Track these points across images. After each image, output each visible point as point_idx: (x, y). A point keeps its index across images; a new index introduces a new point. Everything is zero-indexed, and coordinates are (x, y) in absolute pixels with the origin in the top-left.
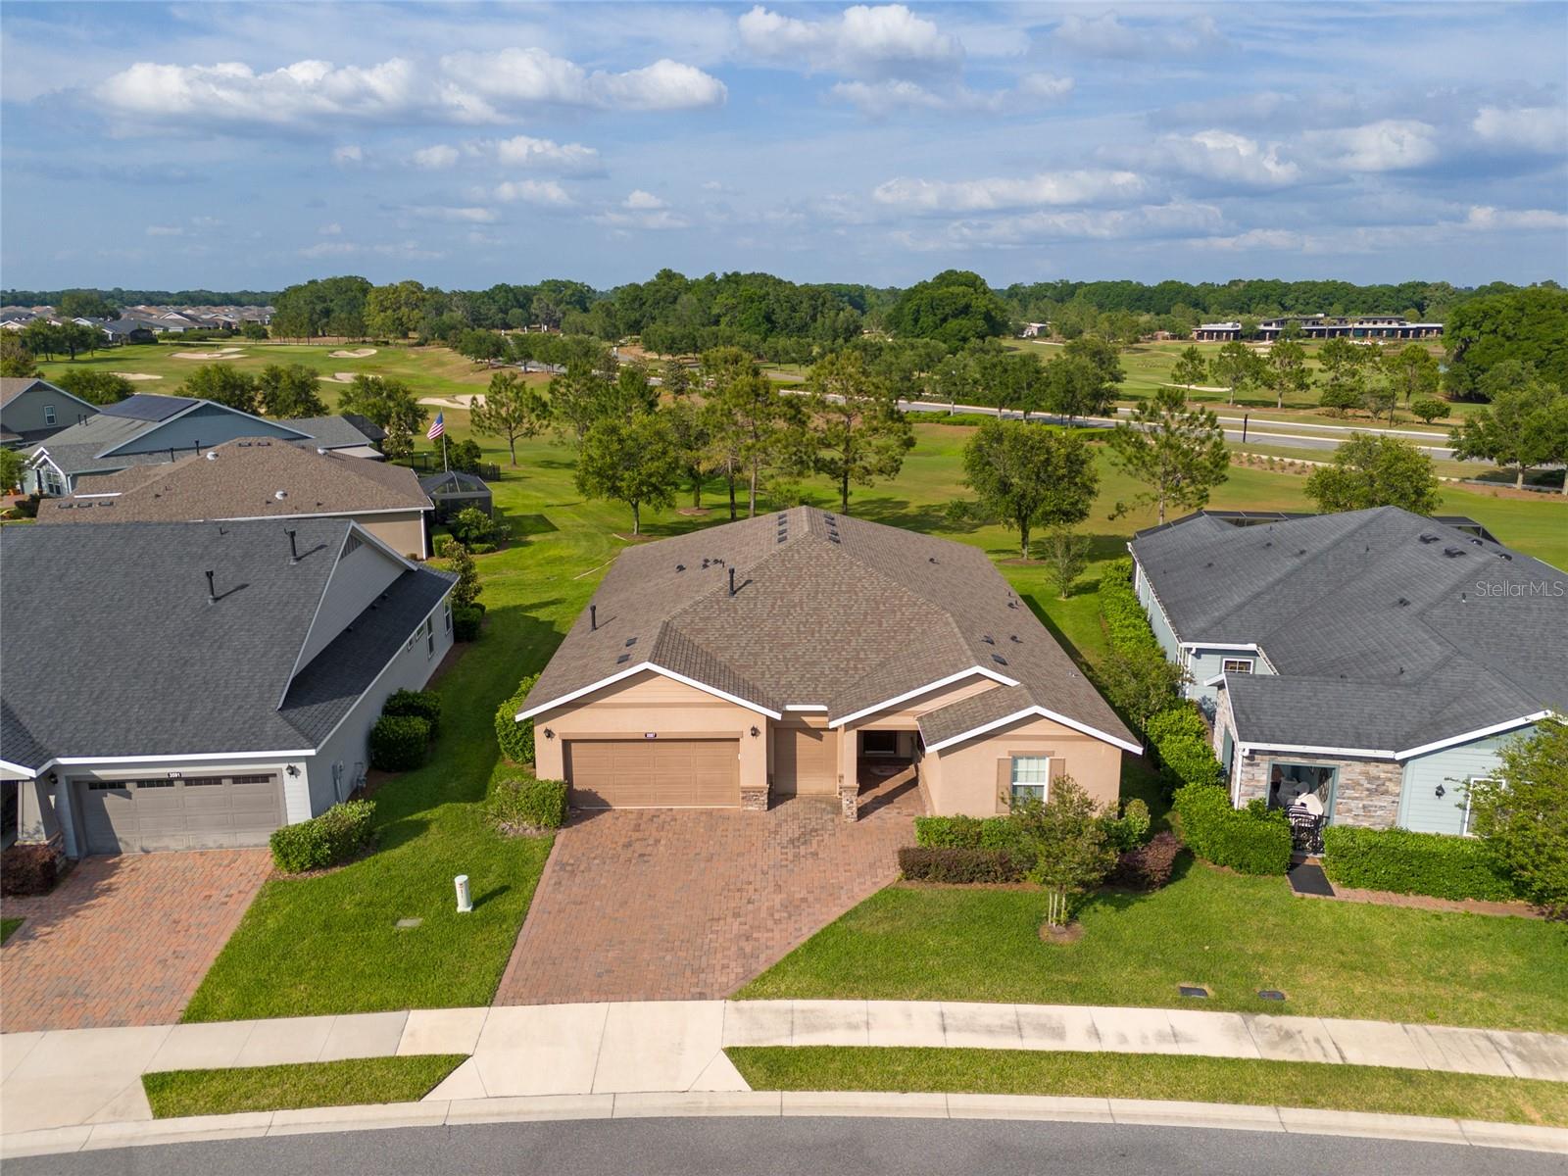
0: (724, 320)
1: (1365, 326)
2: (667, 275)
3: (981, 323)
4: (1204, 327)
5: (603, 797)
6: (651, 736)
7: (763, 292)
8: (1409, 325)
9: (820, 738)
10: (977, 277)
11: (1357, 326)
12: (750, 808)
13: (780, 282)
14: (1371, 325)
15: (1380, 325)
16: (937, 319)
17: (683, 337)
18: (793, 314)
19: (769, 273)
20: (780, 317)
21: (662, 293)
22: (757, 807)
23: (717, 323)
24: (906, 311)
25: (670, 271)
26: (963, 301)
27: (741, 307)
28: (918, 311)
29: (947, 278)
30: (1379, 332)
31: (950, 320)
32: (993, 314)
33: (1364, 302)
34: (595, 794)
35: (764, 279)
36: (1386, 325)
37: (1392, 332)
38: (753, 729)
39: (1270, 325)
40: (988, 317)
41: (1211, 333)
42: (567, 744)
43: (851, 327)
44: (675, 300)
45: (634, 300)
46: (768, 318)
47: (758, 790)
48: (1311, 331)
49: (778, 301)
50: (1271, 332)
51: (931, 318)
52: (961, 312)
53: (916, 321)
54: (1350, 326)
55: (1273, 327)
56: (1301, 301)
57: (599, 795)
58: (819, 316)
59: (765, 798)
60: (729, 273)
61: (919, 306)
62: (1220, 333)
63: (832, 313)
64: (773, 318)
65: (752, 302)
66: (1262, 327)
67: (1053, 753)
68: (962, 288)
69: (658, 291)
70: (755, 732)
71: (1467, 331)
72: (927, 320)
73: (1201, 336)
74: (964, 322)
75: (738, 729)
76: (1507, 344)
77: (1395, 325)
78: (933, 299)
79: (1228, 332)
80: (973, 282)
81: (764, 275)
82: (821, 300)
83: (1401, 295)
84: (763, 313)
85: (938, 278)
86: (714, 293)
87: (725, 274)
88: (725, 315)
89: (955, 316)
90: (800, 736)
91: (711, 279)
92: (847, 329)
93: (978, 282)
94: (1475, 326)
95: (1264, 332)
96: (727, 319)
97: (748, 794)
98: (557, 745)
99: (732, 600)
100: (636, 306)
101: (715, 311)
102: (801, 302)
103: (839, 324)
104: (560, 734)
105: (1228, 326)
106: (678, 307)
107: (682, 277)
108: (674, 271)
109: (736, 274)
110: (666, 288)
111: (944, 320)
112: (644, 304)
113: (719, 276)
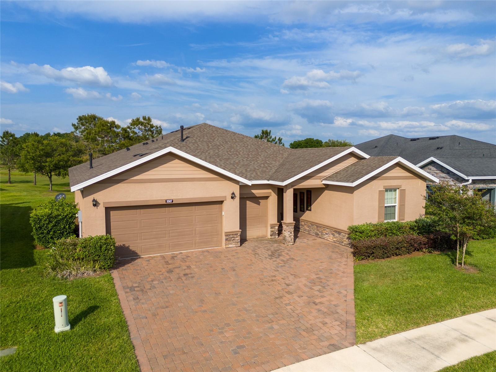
5: (133, 250)
6: (169, 202)
9: (259, 204)
12: (230, 246)
22: (234, 245)
34: (128, 247)
42: (108, 210)
47: (234, 233)
57: (131, 248)
59: (238, 238)
67: (400, 186)
70: (233, 196)
75: (223, 195)
90: (248, 202)
97: (229, 236)
98: (101, 211)
99: (184, 143)
104: (104, 203)
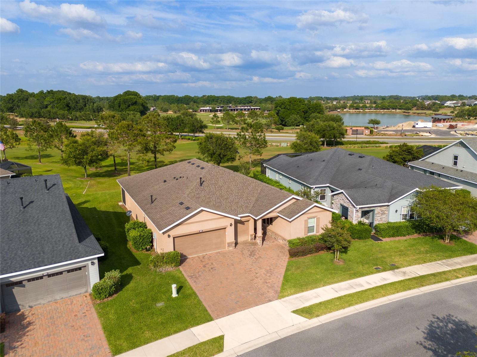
0: (49, 107)
1: (242, 108)
2: (21, 91)
3: (141, 107)
4: (201, 108)
5: (185, 254)
6: (201, 231)
7: (64, 97)
8: (252, 108)
9: (244, 224)
10: (137, 93)
11: (240, 108)
12: (230, 249)
13: (70, 93)
14: (243, 108)
15: (245, 108)
16: (126, 106)
17: (36, 112)
18: (77, 104)
19: (65, 91)
20: (72, 105)
21: (21, 97)
22: (232, 248)
23: (46, 107)
24: (115, 103)
25: (22, 89)
26: (135, 100)
27: (56, 102)
28: (120, 103)
29: (127, 93)
30: (245, 109)
31: (131, 106)
32: (144, 104)
33: (238, 102)
34: (182, 254)
35: (64, 93)
36: (247, 108)
37: (249, 109)
38: (231, 224)
39: (219, 108)
40: (142, 105)
41: (203, 110)
42: (174, 238)
43: (99, 108)
44: (27, 100)
45: (10, 100)
46: (68, 105)
47: (232, 243)
48: (229, 109)
49: (71, 100)
50: (219, 110)
51: (124, 106)
52: (134, 104)
53: (119, 106)
54: (238, 108)
55: (220, 108)
56: (222, 101)
57: (184, 254)
58: (87, 105)
59: (234, 245)
60: (49, 90)
61: (120, 102)
62: (206, 110)
63: (92, 104)
64: (69, 105)
65: (61, 100)
66: (217, 108)
67: (317, 216)
68: (133, 96)
69: (20, 96)
70: (231, 225)
71: (278, 108)
72: (123, 106)
73: (201, 111)
74: (136, 107)
75: (226, 225)
76: (288, 111)
77: (249, 108)
78: (124, 99)
79: (208, 110)
80: (136, 94)
81: (63, 91)
82: (86, 100)
83: (246, 100)
84: (65, 104)
85: (124, 93)
86: (44, 97)
87: (47, 91)
88: (50, 105)
89: (132, 105)
90: (238, 224)
91: (42, 92)
92: (98, 109)
93: (138, 94)
94: (280, 107)
95: (218, 110)
96: (51, 106)
97: (229, 244)
98: (171, 239)
99: (202, 187)
100: (11, 102)
101: (46, 103)
102: (79, 100)
103: (95, 107)
104: (173, 235)
105: (208, 108)
106: (29, 102)
107: (27, 92)
108: (23, 89)
109: (52, 91)
110: (23, 95)
111: (129, 106)
112: (14, 101)
113: (45, 91)
